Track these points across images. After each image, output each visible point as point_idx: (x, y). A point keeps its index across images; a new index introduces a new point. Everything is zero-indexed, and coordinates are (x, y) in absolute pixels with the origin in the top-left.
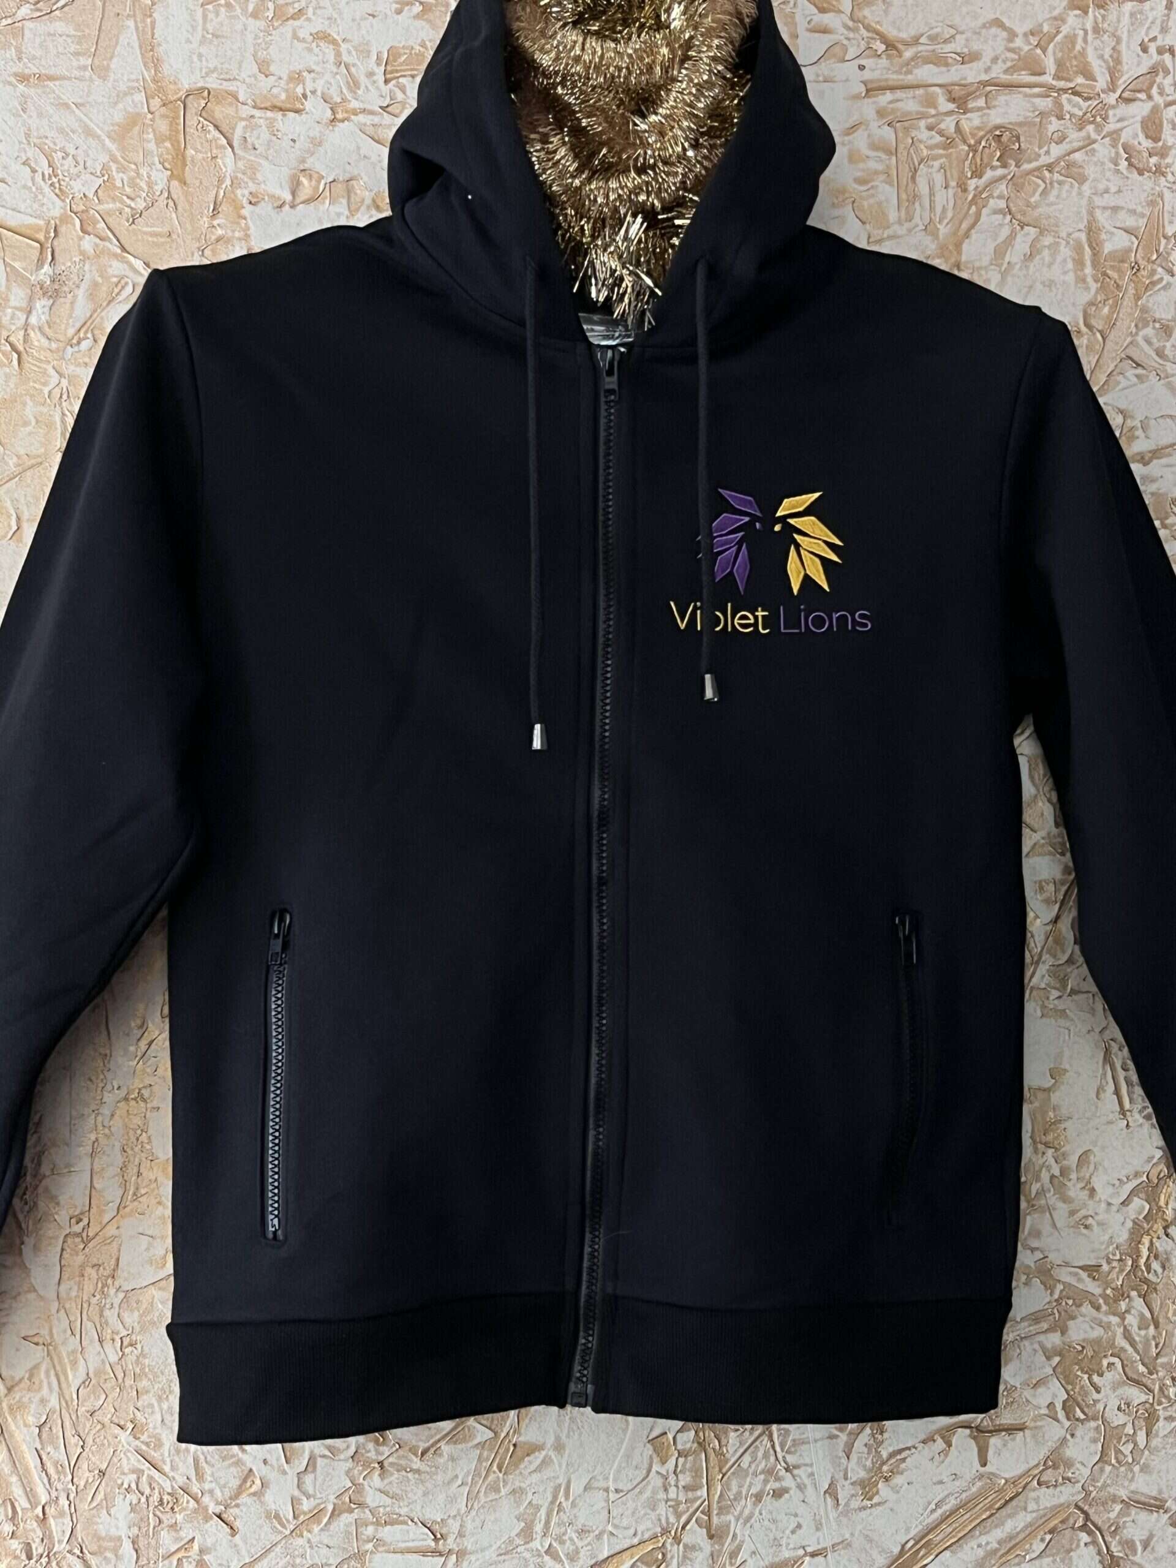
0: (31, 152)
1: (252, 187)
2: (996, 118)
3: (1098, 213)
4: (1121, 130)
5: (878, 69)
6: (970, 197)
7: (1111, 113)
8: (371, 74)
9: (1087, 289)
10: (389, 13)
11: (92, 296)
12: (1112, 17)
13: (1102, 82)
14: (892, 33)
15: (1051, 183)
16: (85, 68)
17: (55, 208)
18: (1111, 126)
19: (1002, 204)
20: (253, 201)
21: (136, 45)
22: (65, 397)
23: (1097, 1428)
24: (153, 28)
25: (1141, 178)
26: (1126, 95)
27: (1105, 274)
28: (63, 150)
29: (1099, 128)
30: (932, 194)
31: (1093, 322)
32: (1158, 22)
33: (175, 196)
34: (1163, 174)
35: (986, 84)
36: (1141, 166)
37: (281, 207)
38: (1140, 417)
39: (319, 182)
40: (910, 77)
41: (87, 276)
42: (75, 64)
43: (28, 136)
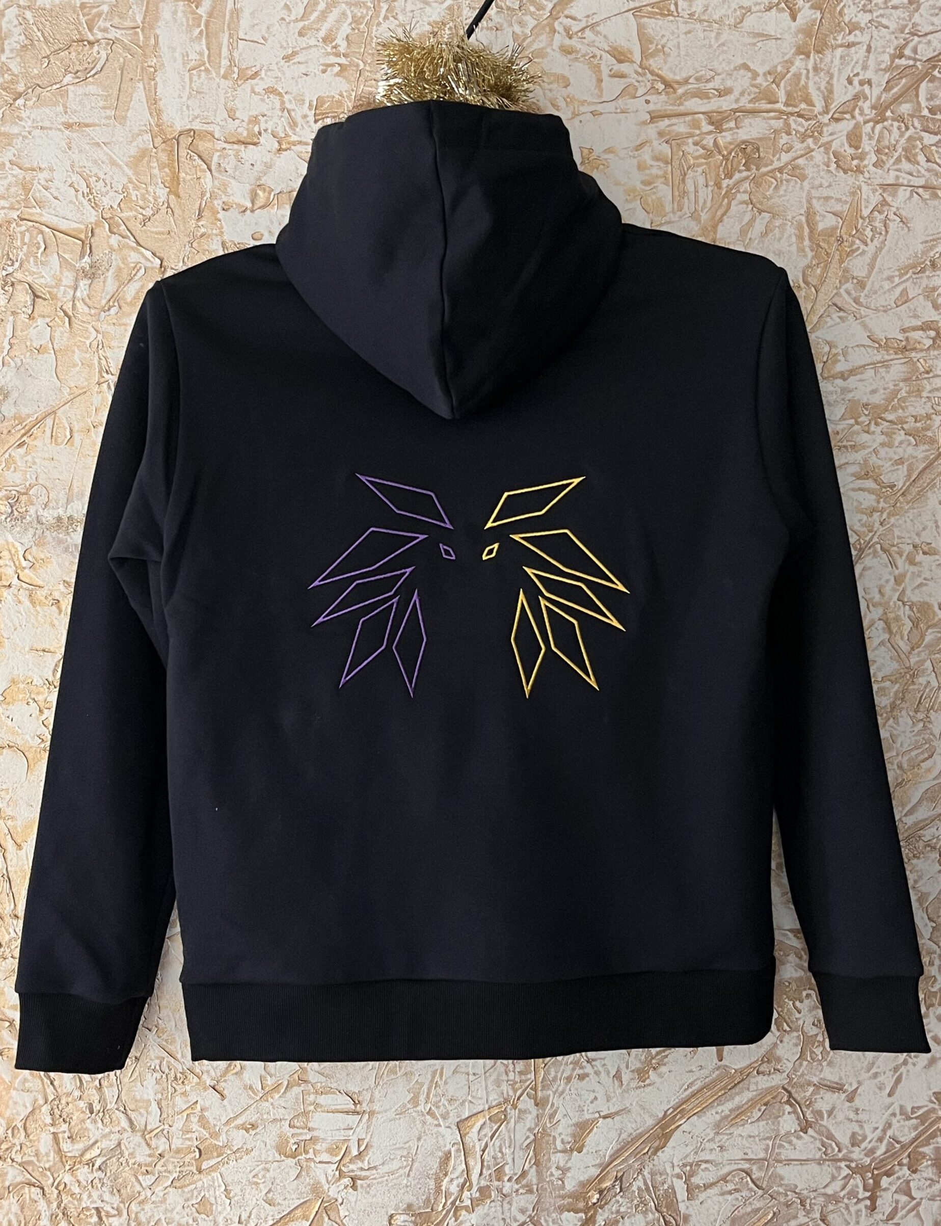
0: (75, 178)
1: (225, 199)
2: (743, 134)
3: (814, 201)
4: (832, 141)
5: (659, 102)
6: (723, 193)
7: (825, 129)
8: (305, 116)
9: (806, 256)
10: (317, 73)
11: (117, 277)
12: (828, 59)
13: (819, 106)
14: (669, 76)
15: (781, 181)
16: (109, 118)
17: (92, 216)
18: (825, 139)
19: (746, 197)
20: (226, 207)
21: (144, 100)
22: (100, 347)
23: (798, 1037)
24: (156, 89)
25: (844, 176)
26: (836, 116)
27: (819, 246)
28: (96, 175)
29: (816, 140)
30: (696, 192)
31: (809, 279)
32: (861, 62)
33: (172, 206)
34: (862, 173)
35: (735, 111)
36: (846, 167)
37: (244, 211)
38: (841, 346)
39: (270, 194)
40: (682, 108)
41: (114, 263)
42: (103, 115)
43: (72, 166)
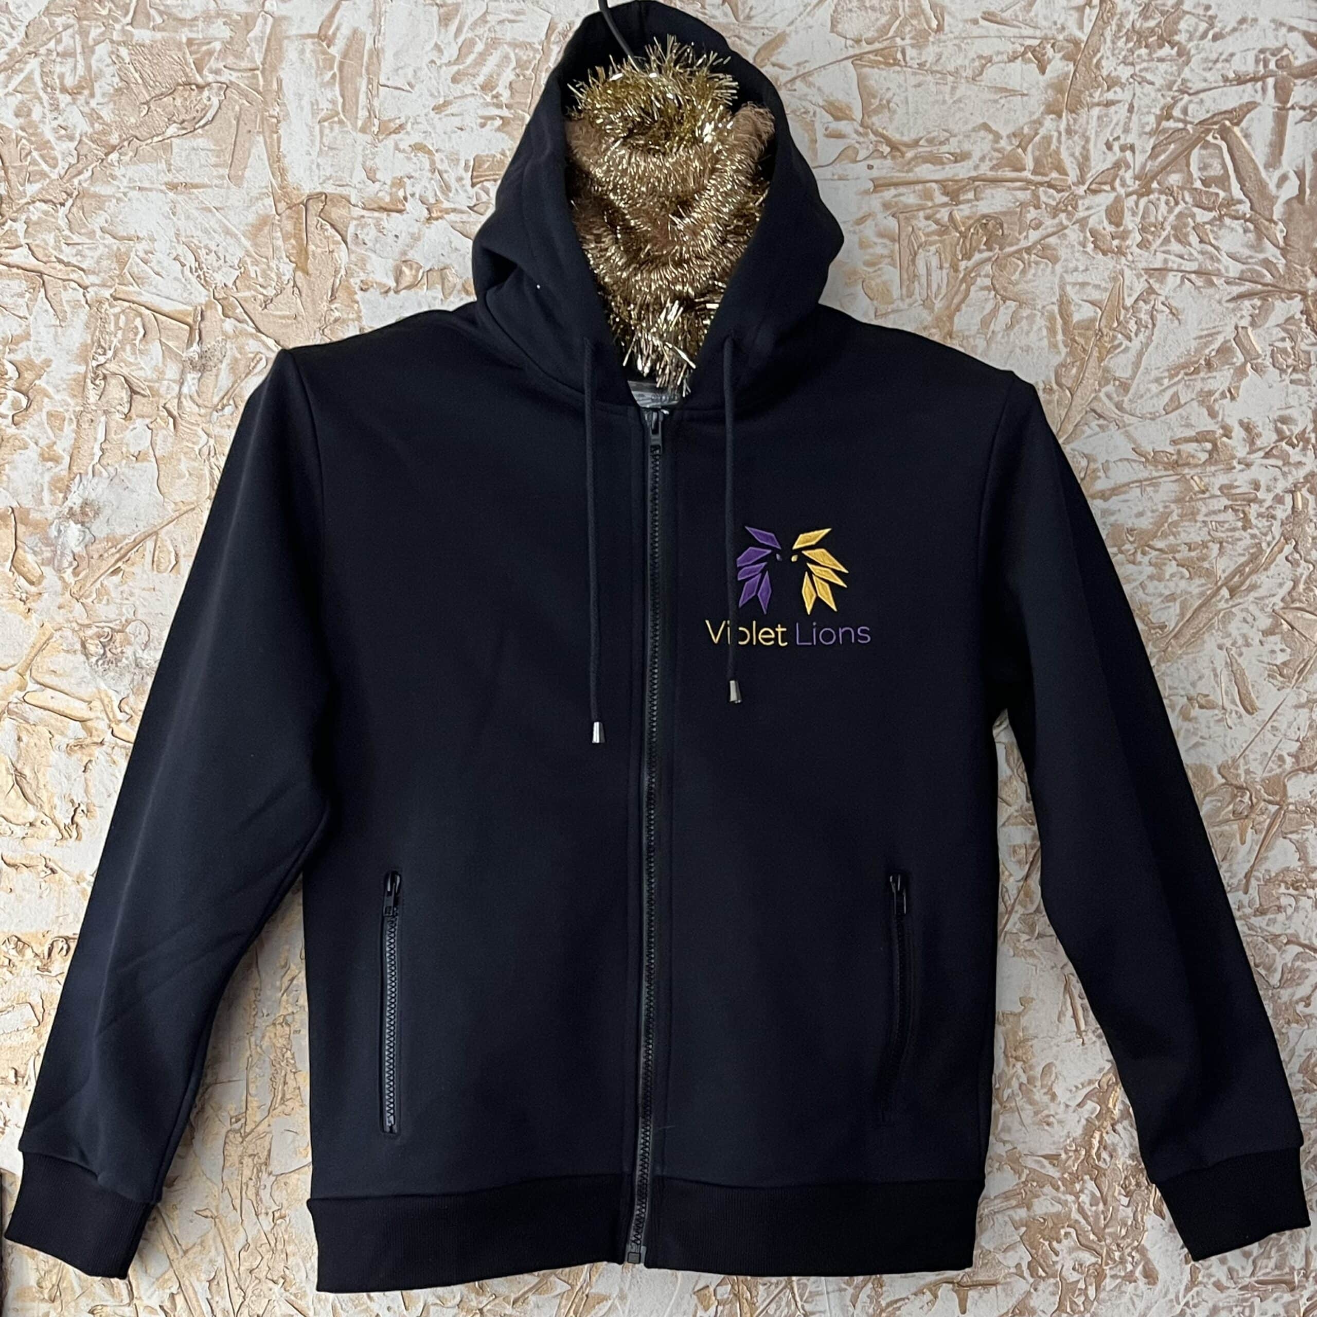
0: (181, 250)
1: (363, 276)
2: (984, 207)
3: (1069, 288)
4: (1089, 216)
5: (884, 168)
6: (961, 276)
7: (1080, 202)
8: (460, 179)
9: (1059, 353)
10: (475, 127)
11: (233, 369)
12: (1082, 120)
13: (1073, 174)
14: (896, 137)
15: (1029, 263)
16: (222, 177)
17: (201, 296)
18: (1081, 214)
19: (987, 282)
20: (364, 287)
21: (265, 157)
22: (212, 454)
23: (1056, 1284)
24: (279, 142)
25: (1104, 258)
26: (1093, 187)
27: (1074, 340)
28: (206, 247)
29: (1070, 215)
30: (929, 274)
31: (1063, 381)
32: (1121, 124)
33: (299, 285)
34: (1124, 255)
35: (974, 179)
36: (1105, 247)
37: (387, 292)
38: (1101, 459)
39: (417, 271)
40: (910, 174)
41: (229, 353)
42: (215, 173)
43: (177, 235)
